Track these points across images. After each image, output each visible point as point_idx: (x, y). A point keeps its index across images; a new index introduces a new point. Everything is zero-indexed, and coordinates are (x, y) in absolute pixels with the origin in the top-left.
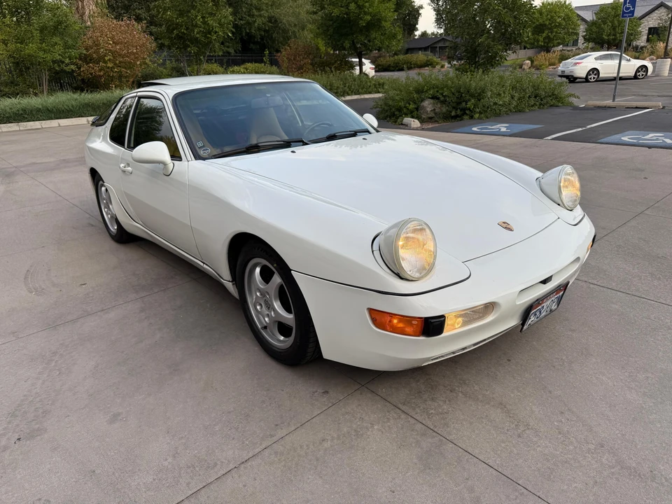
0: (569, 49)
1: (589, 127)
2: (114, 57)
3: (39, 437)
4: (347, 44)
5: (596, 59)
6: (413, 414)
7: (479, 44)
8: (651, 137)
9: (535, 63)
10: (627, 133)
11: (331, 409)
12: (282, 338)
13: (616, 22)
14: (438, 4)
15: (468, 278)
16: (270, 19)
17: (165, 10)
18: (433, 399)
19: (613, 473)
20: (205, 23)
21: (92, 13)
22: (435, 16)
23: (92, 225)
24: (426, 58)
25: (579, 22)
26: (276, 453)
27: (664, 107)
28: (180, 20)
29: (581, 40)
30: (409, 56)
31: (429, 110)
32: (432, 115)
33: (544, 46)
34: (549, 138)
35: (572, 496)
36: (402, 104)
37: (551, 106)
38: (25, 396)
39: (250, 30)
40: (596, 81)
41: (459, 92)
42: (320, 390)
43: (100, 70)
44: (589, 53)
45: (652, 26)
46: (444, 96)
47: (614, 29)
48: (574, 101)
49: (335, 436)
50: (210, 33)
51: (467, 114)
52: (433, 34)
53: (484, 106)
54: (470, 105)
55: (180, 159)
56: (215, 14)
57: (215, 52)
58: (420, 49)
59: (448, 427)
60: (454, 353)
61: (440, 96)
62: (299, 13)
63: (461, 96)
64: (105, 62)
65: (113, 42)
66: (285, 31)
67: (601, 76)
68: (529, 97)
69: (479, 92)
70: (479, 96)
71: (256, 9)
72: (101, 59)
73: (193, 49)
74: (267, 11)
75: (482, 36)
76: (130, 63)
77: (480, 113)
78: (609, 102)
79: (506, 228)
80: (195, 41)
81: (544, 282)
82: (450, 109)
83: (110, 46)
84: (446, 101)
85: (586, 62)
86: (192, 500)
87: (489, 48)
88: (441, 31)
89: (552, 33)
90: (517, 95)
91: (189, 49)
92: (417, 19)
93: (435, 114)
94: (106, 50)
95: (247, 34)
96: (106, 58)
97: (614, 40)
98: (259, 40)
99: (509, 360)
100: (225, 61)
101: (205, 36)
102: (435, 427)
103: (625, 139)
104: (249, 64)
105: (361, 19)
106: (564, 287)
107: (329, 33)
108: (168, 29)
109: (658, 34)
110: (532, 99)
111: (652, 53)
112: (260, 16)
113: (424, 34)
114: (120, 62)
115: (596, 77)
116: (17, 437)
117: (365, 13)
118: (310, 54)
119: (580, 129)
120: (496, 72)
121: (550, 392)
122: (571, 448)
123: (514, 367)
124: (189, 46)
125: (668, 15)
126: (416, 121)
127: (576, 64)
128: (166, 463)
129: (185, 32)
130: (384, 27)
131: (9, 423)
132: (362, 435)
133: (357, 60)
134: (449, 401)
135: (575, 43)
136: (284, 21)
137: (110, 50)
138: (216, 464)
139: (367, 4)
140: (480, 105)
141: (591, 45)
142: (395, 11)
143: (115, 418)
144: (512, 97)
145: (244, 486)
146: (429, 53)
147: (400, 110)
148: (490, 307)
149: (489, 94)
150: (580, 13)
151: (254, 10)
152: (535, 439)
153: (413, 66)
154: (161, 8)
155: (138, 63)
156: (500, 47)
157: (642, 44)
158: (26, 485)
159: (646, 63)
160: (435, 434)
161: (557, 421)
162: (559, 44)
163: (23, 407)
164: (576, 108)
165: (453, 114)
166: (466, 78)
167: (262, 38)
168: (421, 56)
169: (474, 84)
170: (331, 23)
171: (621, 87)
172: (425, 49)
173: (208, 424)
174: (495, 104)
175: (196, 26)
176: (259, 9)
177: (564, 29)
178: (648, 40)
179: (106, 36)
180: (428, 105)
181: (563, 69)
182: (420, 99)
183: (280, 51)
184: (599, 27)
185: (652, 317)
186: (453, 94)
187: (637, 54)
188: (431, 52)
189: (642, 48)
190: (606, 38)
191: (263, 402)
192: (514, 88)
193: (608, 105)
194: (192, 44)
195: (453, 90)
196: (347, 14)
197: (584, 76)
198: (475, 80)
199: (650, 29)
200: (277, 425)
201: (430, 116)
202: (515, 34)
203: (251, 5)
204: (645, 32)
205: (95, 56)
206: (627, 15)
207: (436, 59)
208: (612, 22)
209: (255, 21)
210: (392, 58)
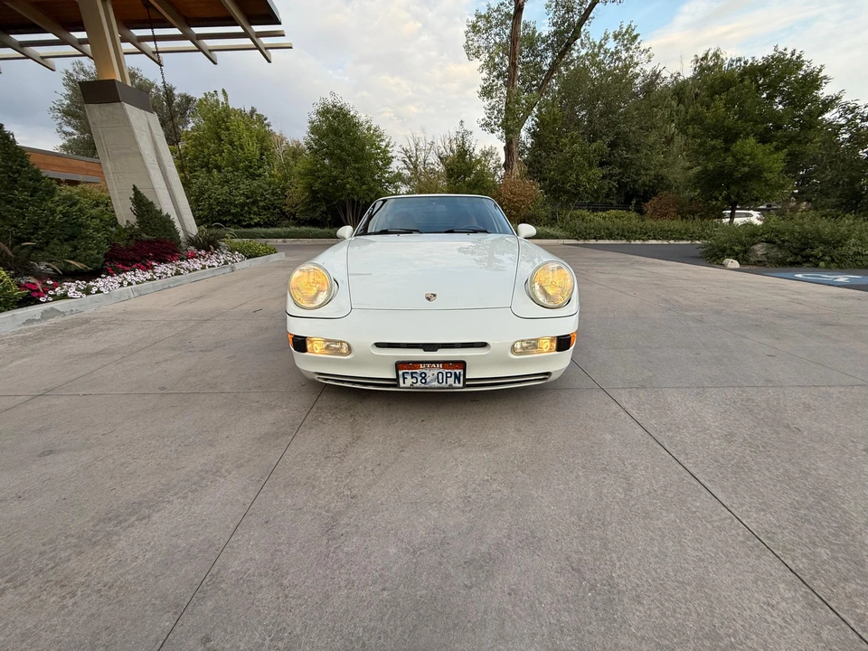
20: (577, 179)
31: (759, 253)
32: (764, 258)
36: (727, 245)
41: (806, 237)
51: (811, 262)
54: (816, 252)
61: (778, 241)
63: (808, 242)
71: (644, 169)
77: (830, 262)
80: (567, 192)
82: (788, 254)
84: (784, 246)
93: (768, 258)
101: (575, 189)
104: (613, 211)
105: (737, 171)
126: (736, 262)
136: (670, 178)
147: (723, 250)
165: (791, 260)
175: (570, 181)
180: (760, 249)
182: (750, 242)
183: (649, 201)
186: (796, 239)
195: (798, 235)
201: (760, 259)
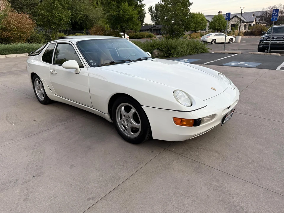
0: (203, 31)
1: (218, 60)
2: (17, 29)
3: (42, 176)
4: (119, 27)
5: (215, 35)
6: (186, 156)
7: (174, 28)
8: (241, 63)
9: (191, 37)
10: (232, 62)
11: (156, 157)
12: (133, 134)
13: (220, 22)
14: (152, 12)
15: (207, 106)
16: (84, 15)
17: (41, 10)
18: (192, 151)
19: (259, 169)
20: (59, 16)
21: (4, 9)
22: (151, 17)
23: (28, 98)
24: (148, 34)
25: (207, 22)
26: (141, 172)
27: (242, 53)
28: (48, 14)
29: (207, 29)
30: (141, 33)
31: (156, 53)
32: (157, 56)
33: (194, 30)
34: (204, 64)
35: (248, 176)
37: (202, 52)
38: (29, 162)
39: (76, 20)
40: (215, 44)
41: (168, 47)
42: (150, 151)
43: (11, 35)
44: (212, 33)
45: (232, 24)
46: (162, 48)
47: (220, 24)
48: (210, 51)
49: (161, 165)
50: (61, 20)
51: (171, 56)
52: (150, 24)
53: (177, 52)
54: (172, 52)
55: (83, 67)
56: (63, 12)
57: (63, 28)
58: (145, 30)
59: (200, 160)
60: (199, 134)
61: (161, 48)
62: (97, 14)
63: (169, 48)
64: (13, 31)
65: (17, 23)
66: (91, 21)
67: (217, 42)
68: (194, 49)
69: (175, 47)
70: (175, 48)
72: (12, 29)
73: (54, 27)
74: (83, 12)
75: (175, 25)
76: (25, 31)
77: (176, 55)
78: (222, 51)
79: (213, 90)
80: (54, 23)
81: (228, 108)
82: (164, 53)
83: (16, 24)
84: (163, 50)
85: (211, 37)
86: (116, 190)
87: (178, 30)
88: (154, 23)
89: (197, 25)
90: (189, 48)
91: (52, 26)
92: (144, 18)
93: (159, 55)
94: (14, 26)
95: (75, 21)
96: (14, 29)
97: (220, 28)
98: (80, 24)
99: (214, 138)
100: (67, 32)
101: (59, 21)
102: (196, 160)
103: (232, 64)
104: (78, 34)
105: (125, 17)
106: (233, 110)
107: (111, 22)
108: (42, 17)
109: (235, 27)
110: (195, 50)
111: (233, 34)
112: (81, 14)
113: (146, 24)
114: (20, 31)
115: (215, 42)
116: (32, 176)
117: (126, 15)
118: (103, 30)
119: (215, 61)
120: (181, 39)
121: (231, 147)
122: (244, 163)
123: (217, 140)
124: (52, 25)
125: (238, 20)
127: (207, 37)
128: (100, 179)
129: (50, 19)
130: (134, 20)
131: (26, 171)
132: (171, 164)
133: (123, 34)
134: (198, 151)
135: (205, 30)
136: (91, 17)
137: (16, 26)
138: (120, 178)
139: (127, 11)
140: (176, 52)
141: (211, 30)
142: (138, 14)
143: (72, 166)
144: (187, 49)
145: (134, 184)
146: (149, 32)
148: (214, 116)
149: (179, 48)
150: (207, 18)
151: (78, 12)
152: (231, 161)
153: (143, 37)
154: (39, 9)
155: (29, 32)
156: (182, 30)
157: (230, 31)
158: (45, 192)
159: (232, 37)
160: (197, 162)
161: (237, 155)
162: (200, 30)
163: (30, 165)
164: (211, 53)
165: (166, 55)
166: (170, 41)
167: (81, 23)
168: (146, 33)
169: (173, 44)
170: (112, 18)
171: (226, 46)
172: (148, 30)
173: (111, 165)
174: (182, 51)
175: (55, 17)
176: (80, 11)
177: (201, 24)
178: (231, 29)
179: (14, 19)
181: (203, 39)
182: (153, 50)
183: (90, 29)
184: (214, 24)
185: (258, 122)
186: (165, 47)
187: (228, 34)
188: (150, 31)
189: (230, 32)
190: (217, 28)
191: (130, 156)
192: (188, 45)
193: (222, 52)
194: (53, 24)
195: (165, 46)
196: (118, 14)
197: (211, 42)
198: (173, 42)
199: (232, 25)
200: (138, 163)
202: (188, 25)
203: (76, 9)
204: (230, 26)
205: (8, 28)
206: (228, 19)
207: (152, 34)
208: (219, 22)
209: (78, 16)
210: (134, 34)
